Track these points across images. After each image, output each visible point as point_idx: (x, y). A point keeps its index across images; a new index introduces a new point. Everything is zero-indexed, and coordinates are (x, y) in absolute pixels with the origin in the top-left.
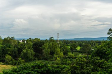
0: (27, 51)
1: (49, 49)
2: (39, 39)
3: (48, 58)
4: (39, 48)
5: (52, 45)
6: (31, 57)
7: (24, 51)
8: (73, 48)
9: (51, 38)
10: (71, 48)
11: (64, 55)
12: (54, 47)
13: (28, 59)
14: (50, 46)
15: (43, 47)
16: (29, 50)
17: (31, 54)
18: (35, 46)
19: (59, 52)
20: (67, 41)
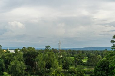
0: (16, 63)
1: (44, 62)
2: (34, 48)
3: (43, 73)
4: (32, 59)
5: (48, 56)
6: (20, 72)
7: (12, 63)
8: (79, 60)
9: (47, 47)
10: (75, 60)
11: (63, 69)
12: (51, 59)
13: (16, 73)
14: (46, 57)
15: (36, 58)
16: (18, 62)
17: (21, 68)
18: (26, 58)
19: (57, 65)
20: (73, 50)
